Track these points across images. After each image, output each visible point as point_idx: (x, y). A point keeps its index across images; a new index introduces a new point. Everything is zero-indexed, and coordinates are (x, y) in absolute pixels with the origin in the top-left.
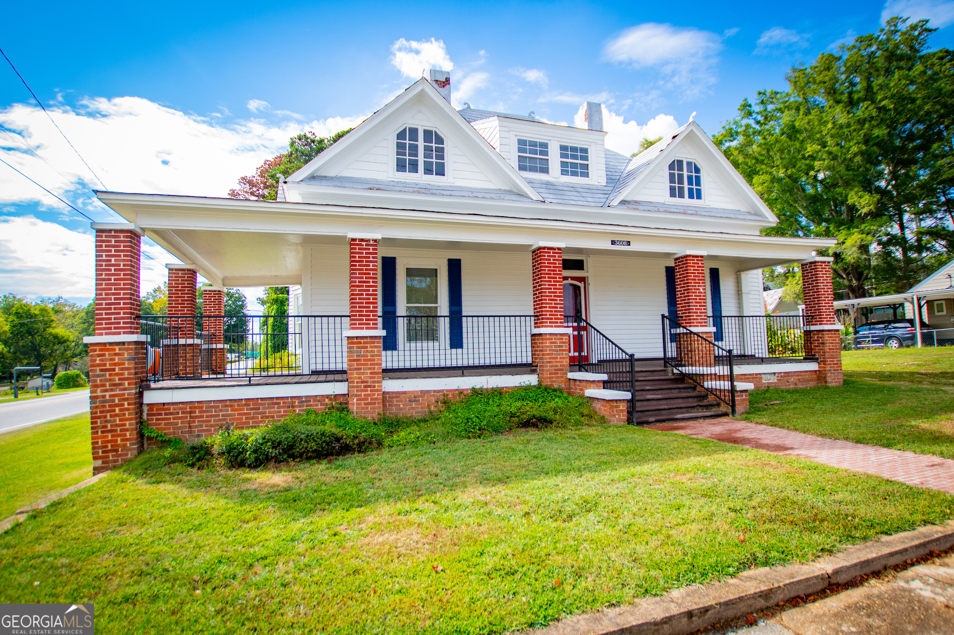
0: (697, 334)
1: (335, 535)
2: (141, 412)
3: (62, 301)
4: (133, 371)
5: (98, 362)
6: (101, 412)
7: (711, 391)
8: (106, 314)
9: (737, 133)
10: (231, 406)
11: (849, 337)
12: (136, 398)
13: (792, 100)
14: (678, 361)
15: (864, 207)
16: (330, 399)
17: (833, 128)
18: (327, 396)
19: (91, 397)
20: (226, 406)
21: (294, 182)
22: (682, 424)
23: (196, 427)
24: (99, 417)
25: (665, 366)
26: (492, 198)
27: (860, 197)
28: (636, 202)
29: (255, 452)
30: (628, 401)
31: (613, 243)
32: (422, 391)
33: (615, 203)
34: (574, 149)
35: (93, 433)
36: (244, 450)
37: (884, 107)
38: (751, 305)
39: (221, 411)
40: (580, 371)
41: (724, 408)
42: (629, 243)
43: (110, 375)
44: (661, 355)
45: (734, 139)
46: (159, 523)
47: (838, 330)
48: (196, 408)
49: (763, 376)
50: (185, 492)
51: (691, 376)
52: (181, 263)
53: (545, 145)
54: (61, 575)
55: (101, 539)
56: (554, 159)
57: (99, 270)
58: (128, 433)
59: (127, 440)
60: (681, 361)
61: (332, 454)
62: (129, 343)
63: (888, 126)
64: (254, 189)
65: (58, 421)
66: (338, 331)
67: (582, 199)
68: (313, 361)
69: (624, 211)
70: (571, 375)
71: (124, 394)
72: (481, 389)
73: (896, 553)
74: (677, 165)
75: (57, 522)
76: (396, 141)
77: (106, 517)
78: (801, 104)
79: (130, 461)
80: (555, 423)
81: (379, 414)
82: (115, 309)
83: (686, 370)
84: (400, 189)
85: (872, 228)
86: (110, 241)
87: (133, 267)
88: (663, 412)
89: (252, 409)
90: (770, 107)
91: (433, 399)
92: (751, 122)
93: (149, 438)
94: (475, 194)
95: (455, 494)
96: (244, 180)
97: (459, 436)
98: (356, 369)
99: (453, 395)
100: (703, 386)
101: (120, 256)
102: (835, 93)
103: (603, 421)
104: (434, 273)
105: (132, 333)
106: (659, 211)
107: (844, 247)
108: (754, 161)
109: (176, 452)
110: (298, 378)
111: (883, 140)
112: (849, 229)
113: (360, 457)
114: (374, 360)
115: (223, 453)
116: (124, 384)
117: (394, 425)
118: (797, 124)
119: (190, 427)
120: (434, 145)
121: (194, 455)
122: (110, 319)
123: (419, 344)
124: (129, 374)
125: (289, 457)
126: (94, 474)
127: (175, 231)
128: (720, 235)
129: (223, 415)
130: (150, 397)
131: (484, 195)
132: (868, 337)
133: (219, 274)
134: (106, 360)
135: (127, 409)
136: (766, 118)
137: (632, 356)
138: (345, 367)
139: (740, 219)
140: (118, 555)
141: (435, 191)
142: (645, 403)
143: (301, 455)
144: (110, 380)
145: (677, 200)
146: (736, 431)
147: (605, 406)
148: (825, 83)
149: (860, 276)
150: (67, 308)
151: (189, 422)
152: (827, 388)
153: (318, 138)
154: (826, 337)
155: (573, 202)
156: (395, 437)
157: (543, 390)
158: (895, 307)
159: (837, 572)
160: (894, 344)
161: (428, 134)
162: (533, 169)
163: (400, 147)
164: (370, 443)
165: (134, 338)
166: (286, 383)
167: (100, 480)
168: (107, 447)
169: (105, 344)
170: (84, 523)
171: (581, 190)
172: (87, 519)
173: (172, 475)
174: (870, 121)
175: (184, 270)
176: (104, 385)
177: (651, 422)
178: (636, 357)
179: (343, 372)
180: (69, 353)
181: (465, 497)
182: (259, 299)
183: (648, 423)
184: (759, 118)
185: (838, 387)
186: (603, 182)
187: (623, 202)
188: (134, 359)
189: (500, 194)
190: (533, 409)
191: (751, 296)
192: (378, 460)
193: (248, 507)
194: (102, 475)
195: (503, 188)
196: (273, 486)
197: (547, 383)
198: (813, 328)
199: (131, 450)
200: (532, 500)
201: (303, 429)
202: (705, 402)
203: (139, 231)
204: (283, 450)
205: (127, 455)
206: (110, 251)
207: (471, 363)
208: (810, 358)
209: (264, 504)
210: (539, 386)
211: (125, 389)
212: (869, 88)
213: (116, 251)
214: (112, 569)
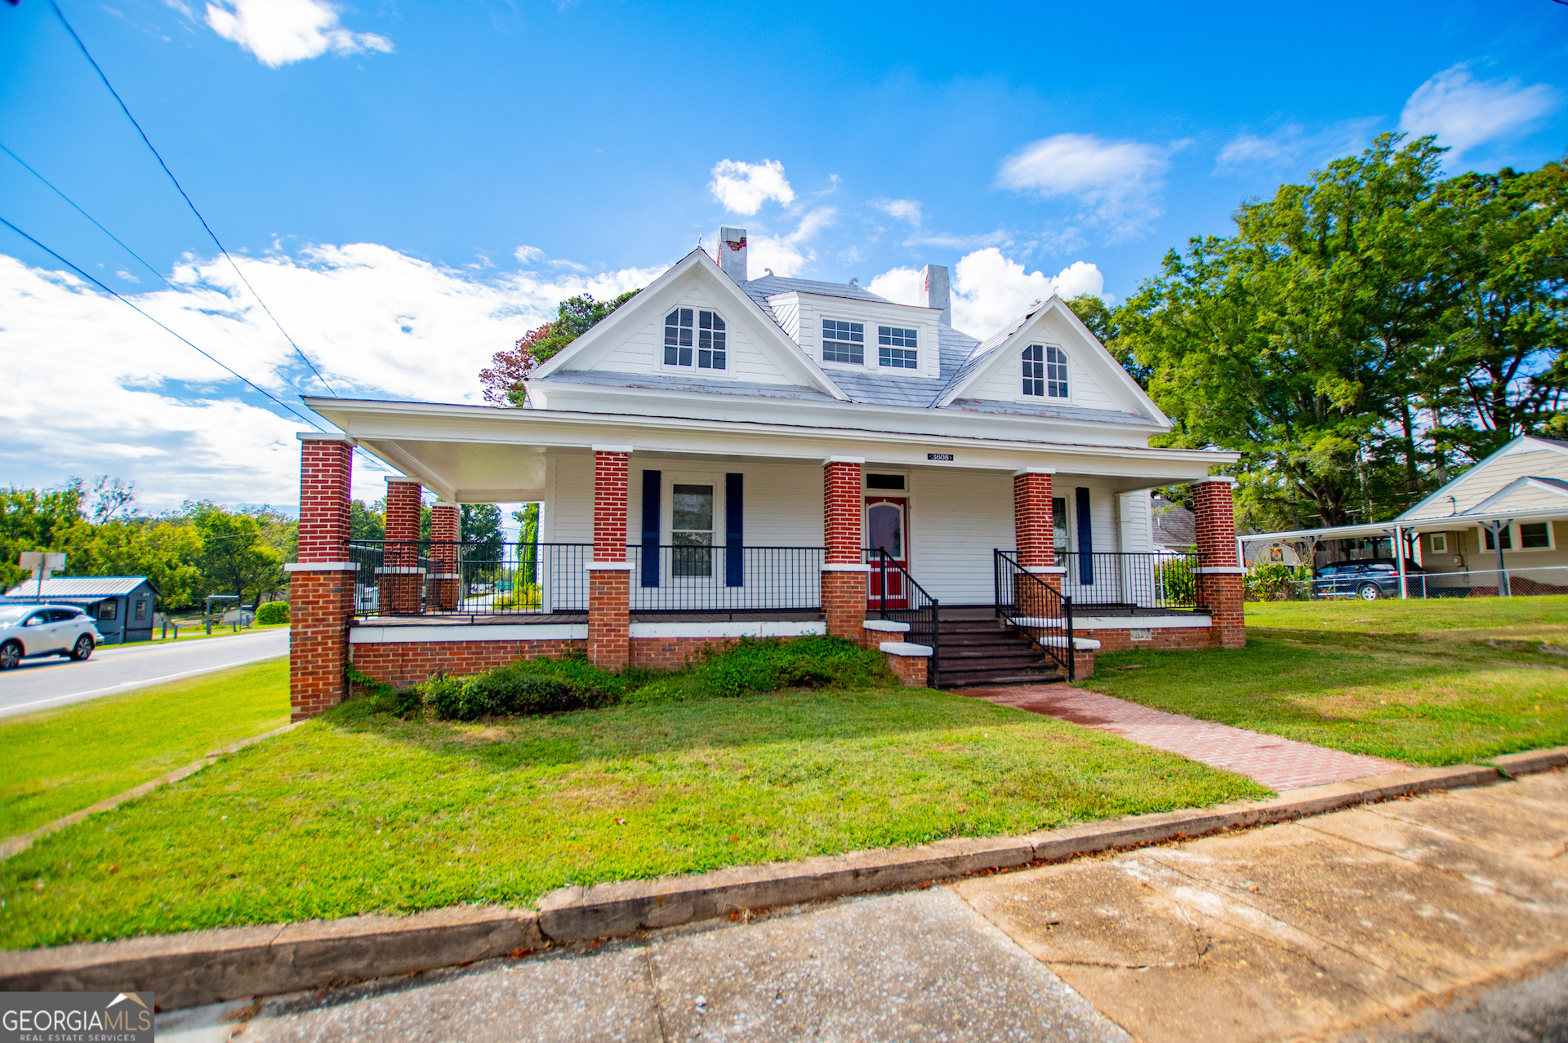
0: (1032, 576)
1: (531, 787)
2: (347, 652)
3: (269, 510)
4: (338, 605)
5: (300, 593)
6: (302, 651)
7: (1047, 649)
8: (311, 538)
9: (1160, 296)
10: (449, 649)
11: (1306, 582)
12: (341, 636)
13: (1241, 248)
14: (1016, 610)
15: (1338, 400)
16: (567, 645)
17: (1294, 289)
18: (563, 641)
19: (291, 634)
20: (444, 649)
21: (537, 379)
22: (1000, 689)
23: (409, 672)
24: (300, 657)
25: (997, 616)
26: (783, 398)
27: (1333, 386)
28: (976, 401)
29: (469, 701)
30: (929, 658)
31: (930, 457)
32: (678, 639)
33: (947, 402)
34: (898, 332)
35: (292, 675)
36: (457, 700)
37: (1370, 259)
38: (1134, 537)
39: (438, 654)
40: (882, 619)
41: (1061, 672)
42: (951, 458)
43: (313, 608)
44: (992, 601)
45: (1157, 304)
46: (352, 770)
47: (1240, 574)
48: (427, 649)
49: (1132, 632)
50: (386, 741)
51: (1026, 629)
52: (400, 474)
53: (859, 328)
54: (248, 812)
55: (291, 782)
56: (871, 345)
57: (304, 487)
58: (331, 677)
59: (330, 684)
60: (1019, 609)
61: (558, 709)
62: (336, 572)
63: (1376, 286)
64: (513, 369)
65: (257, 663)
66: (578, 562)
67: (903, 398)
68: (555, 597)
69: (958, 413)
70: (868, 624)
71: (328, 631)
72: (753, 638)
73: (1128, 832)
74: (1032, 353)
75: (248, 766)
76: (664, 326)
77: (298, 763)
78: (1254, 254)
79: (332, 708)
80: (834, 683)
81: (624, 665)
82: (321, 532)
83: (1019, 621)
84: (667, 386)
85: (1351, 428)
86: (318, 454)
87: (343, 483)
88: (980, 674)
89: (473, 653)
90: (1208, 260)
91: (692, 649)
92: (1181, 280)
93: (355, 684)
94: (762, 393)
95: (676, 754)
96: (500, 357)
97: (715, 695)
98: (598, 609)
99: (717, 644)
100: (1038, 643)
101: (328, 471)
102: (1300, 239)
103: (897, 682)
104: (707, 490)
105: (340, 560)
106: (1005, 413)
107: (1309, 454)
108: (1184, 335)
109: (383, 700)
110: (536, 619)
111: (1369, 305)
112: (1319, 429)
113: (589, 713)
114: (619, 599)
115: (434, 702)
116: (328, 620)
117: (639, 677)
118: (1244, 283)
119: (402, 672)
120: (712, 331)
121: (401, 703)
122: (315, 544)
123: (684, 580)
124: (334, 608)
125: (508, 709)
126: (292, 722)
127: (395, 441)
128: (1074, 448)
129: (440, 660)
130: (357, 636)
131: (774, 393)
132: (1331, 583)
133: (451, 487)
134: (309, 591)
135: (331, 649)
136: (1202, 275)
137: (935, 602)
138: (587, 606)
139: (1119, 423)
140: (306, 797)
141: (711, 389)
142: (960, 662)
143: (521, 708)
144: (313, 614)
145: (1033, 399)
146: (1058, 700)
147: (899, 663)
148: (1285, 225)
149: (1337, 496)
150: (275, 520)
151: (401, 666)
152: (1221, 650)
153: (595, 302)
154: (1222, 583)
155: (890, 402)
156: (638, 692)
157: (830, 641)
158: (1376, 541)
159: (1043, 847)
160: (1370, 593)
161: (706, 318)
162: (842, 359)
163: (670, 333)
164: (605, 697)
165: (341, 566)
166: (514, 624)
167: (297, 728)
168: (307, 691)
169: (308, 573)
170: (275, 768)
171: (905, 385)
172: (279, 764)
173: (375, 725)
174: (1351, 279)
175: (406, 484)
176: (306, 620)
177: (960, 686)
178: (940, 603)
179: (584, 612)
180: (275, 578)
181: (684, 758)
182: (515, 514)
183: (956, 686)
184: (1192, 274)
185: (1235, 650)
186: (936, 374)
187: (958, 402)
188: (341, 590)
189: (795, 391)
190: (807, 664)
191: (1132, 526)
192: (608, 716)
193: (449, 759)
194: (299, 723)
195: (799, 384)
196: (484, 739)
197: (836, 632)
198: (1206, 570)
199: (333, 696)
200: (758, 763)
201: (525, 678)
202: (1040, 663)
203: (350, 441)
204: (501, 700)
205: (329, 701)
206: (318, 465)
207: (741, 606)
208: (1202, 610)
209: (467, 756)
210: (824, 638)
211: (329, 625)
212: (1348, 234)
213: (323, 465)
214: (298, 809)
